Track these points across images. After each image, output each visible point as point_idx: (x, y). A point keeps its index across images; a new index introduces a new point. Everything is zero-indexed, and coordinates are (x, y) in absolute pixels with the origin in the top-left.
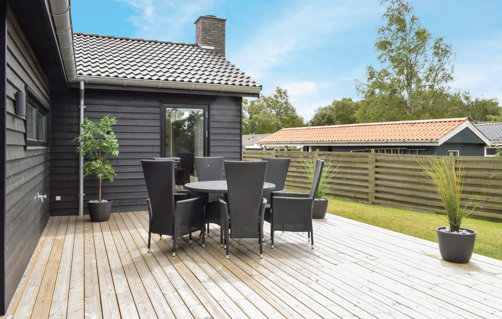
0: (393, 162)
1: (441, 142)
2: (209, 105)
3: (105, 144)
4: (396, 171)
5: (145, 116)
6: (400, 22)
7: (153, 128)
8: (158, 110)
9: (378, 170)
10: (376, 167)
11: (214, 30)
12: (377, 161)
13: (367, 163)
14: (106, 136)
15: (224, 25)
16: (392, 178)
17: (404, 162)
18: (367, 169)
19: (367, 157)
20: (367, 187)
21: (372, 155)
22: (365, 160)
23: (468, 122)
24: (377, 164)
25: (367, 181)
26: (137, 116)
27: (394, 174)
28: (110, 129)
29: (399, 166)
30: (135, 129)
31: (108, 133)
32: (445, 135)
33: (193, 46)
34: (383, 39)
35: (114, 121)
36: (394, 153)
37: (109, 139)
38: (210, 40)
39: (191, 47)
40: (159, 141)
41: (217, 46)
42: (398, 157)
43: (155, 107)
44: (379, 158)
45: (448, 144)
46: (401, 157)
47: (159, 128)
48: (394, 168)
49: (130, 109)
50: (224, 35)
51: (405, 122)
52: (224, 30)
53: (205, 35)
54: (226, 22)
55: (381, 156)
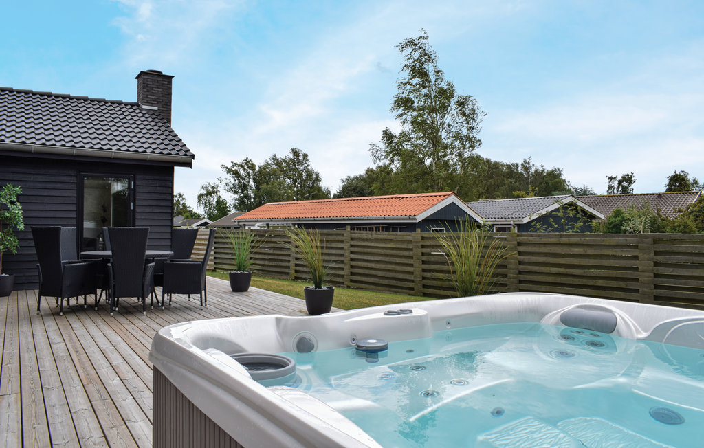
0: (367, 240)
1: (419, 218)
2: (134, 175)
3: (7, 214)
4: (369, 250)
5: (59, 186)
6: (423, 74)
7: (67, 198)
8: (74, 179)
9: (353, 249)
10: (352, 246)
11: (158, 88)
12: (352, 239)
13: (342, 242)
14: (9, 205)
15: (170, 83)
16: (365, 257)
17: (377, 240)
18: (342, 248)
19: (343, 235)
20: (343, 269)
21: (347, 232)
22: (340, 238)
23: (453, 196)
24: (352, 243)
25: (342, 262)
26: (49, 186)
27: (368, 254)
28: (14, 199)
29: (372, 244)
30: (46, 200)
31: (12, 203)
32: (425, 210)
33: (132, 106)
34: (404, 95)
35: (18, 190)
36: (376, 230)
37: (13, 209)
38: (153, 100)
39: (129, 106)
40: (75, 212)
41: (161, 106)
42: (372, 234)
43: (70, 176)
44: (353, 235)
45: (429, 221)
46: (374, 235)
47: (75, 199)
48: (368, 247)
49: (40, 178)
50: (170, 94)
51: (394, 196)
52: (171, 88)
53: (147, 93)
54: (173, 79)
55: (357, 234)
